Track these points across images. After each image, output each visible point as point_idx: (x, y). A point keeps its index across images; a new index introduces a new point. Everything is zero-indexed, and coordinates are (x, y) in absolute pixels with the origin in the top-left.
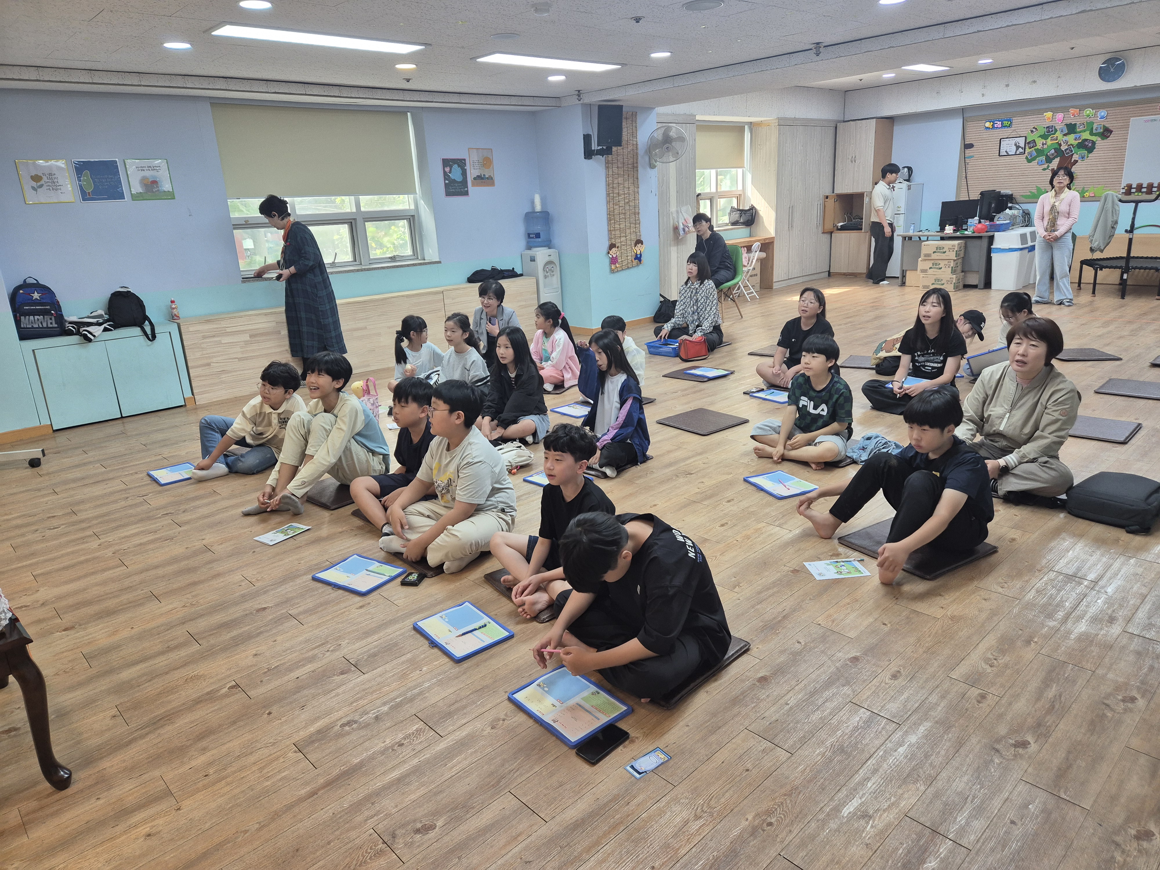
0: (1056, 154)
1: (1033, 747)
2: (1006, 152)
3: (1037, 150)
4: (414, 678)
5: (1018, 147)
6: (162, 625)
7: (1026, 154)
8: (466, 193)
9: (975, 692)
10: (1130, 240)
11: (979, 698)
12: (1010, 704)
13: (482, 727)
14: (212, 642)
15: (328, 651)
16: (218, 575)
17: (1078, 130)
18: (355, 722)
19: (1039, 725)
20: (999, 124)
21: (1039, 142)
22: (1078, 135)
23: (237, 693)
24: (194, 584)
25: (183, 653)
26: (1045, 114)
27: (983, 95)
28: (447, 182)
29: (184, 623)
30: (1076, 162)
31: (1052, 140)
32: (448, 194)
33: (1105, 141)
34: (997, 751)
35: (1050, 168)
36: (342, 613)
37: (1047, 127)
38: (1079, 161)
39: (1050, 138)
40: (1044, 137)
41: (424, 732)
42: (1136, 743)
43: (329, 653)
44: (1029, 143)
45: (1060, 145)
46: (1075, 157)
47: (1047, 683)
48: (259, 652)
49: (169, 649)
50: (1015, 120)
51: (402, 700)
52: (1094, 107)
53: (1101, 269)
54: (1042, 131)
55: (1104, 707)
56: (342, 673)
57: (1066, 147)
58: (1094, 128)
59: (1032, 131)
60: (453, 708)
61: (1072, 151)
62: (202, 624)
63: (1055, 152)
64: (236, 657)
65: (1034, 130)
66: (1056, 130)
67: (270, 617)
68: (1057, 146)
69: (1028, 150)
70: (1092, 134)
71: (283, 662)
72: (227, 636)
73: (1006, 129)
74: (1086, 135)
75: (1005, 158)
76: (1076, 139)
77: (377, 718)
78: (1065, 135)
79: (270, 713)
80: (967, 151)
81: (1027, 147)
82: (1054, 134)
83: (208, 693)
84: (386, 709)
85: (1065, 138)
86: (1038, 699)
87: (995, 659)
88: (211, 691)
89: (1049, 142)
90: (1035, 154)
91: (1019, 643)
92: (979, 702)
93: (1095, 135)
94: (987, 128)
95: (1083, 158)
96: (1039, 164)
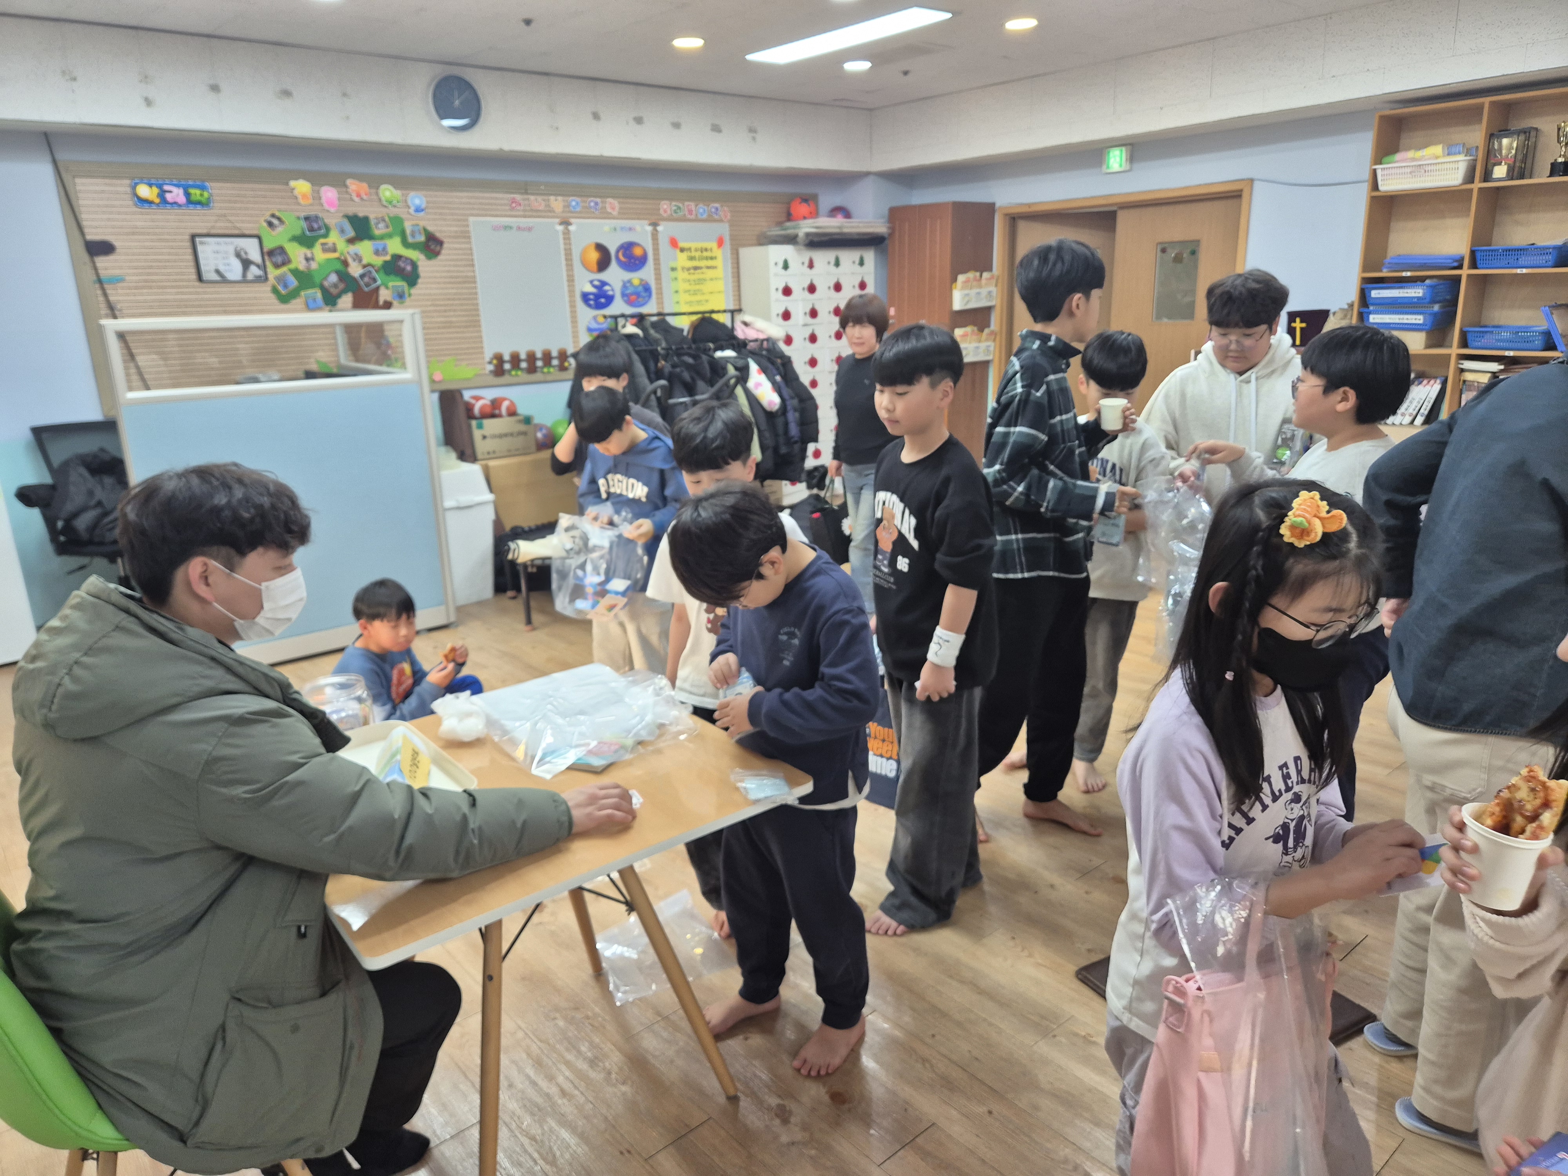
0: (342, 286)
3: (296, 272)
17: (376, 232)
20: (176, 193)
21: (297, 254)
22: (379, 244)
26: (293, 183)
31: (324, 251)
33: (433, 262)
37: (307, 219)
38: (395, 303)
39: (319, 246)
44: (271, 253)
45: (345, 263)
46: (385, 294)
50: (221, 191)
52: (397, 183)
54: (298, 227)
57: (361, 270)
58: (408, 232)
59: (270, 224)
61: (375, 280)
65: (275, 222)
66: (328, 229)
68: (339, 266)
70: (406, 244)
73: (199, 210)
74: (395, 246)
75: (217, 288)
76: (376, 253)
78: (351, 241)
80: (102, 262)
82: (326, 236)
85: (353, 249)
89: (319, 255)
90: (293, 282)
93: (414, 246)
94: (144, 202)
95: (401, 296)
96: (310, 307)
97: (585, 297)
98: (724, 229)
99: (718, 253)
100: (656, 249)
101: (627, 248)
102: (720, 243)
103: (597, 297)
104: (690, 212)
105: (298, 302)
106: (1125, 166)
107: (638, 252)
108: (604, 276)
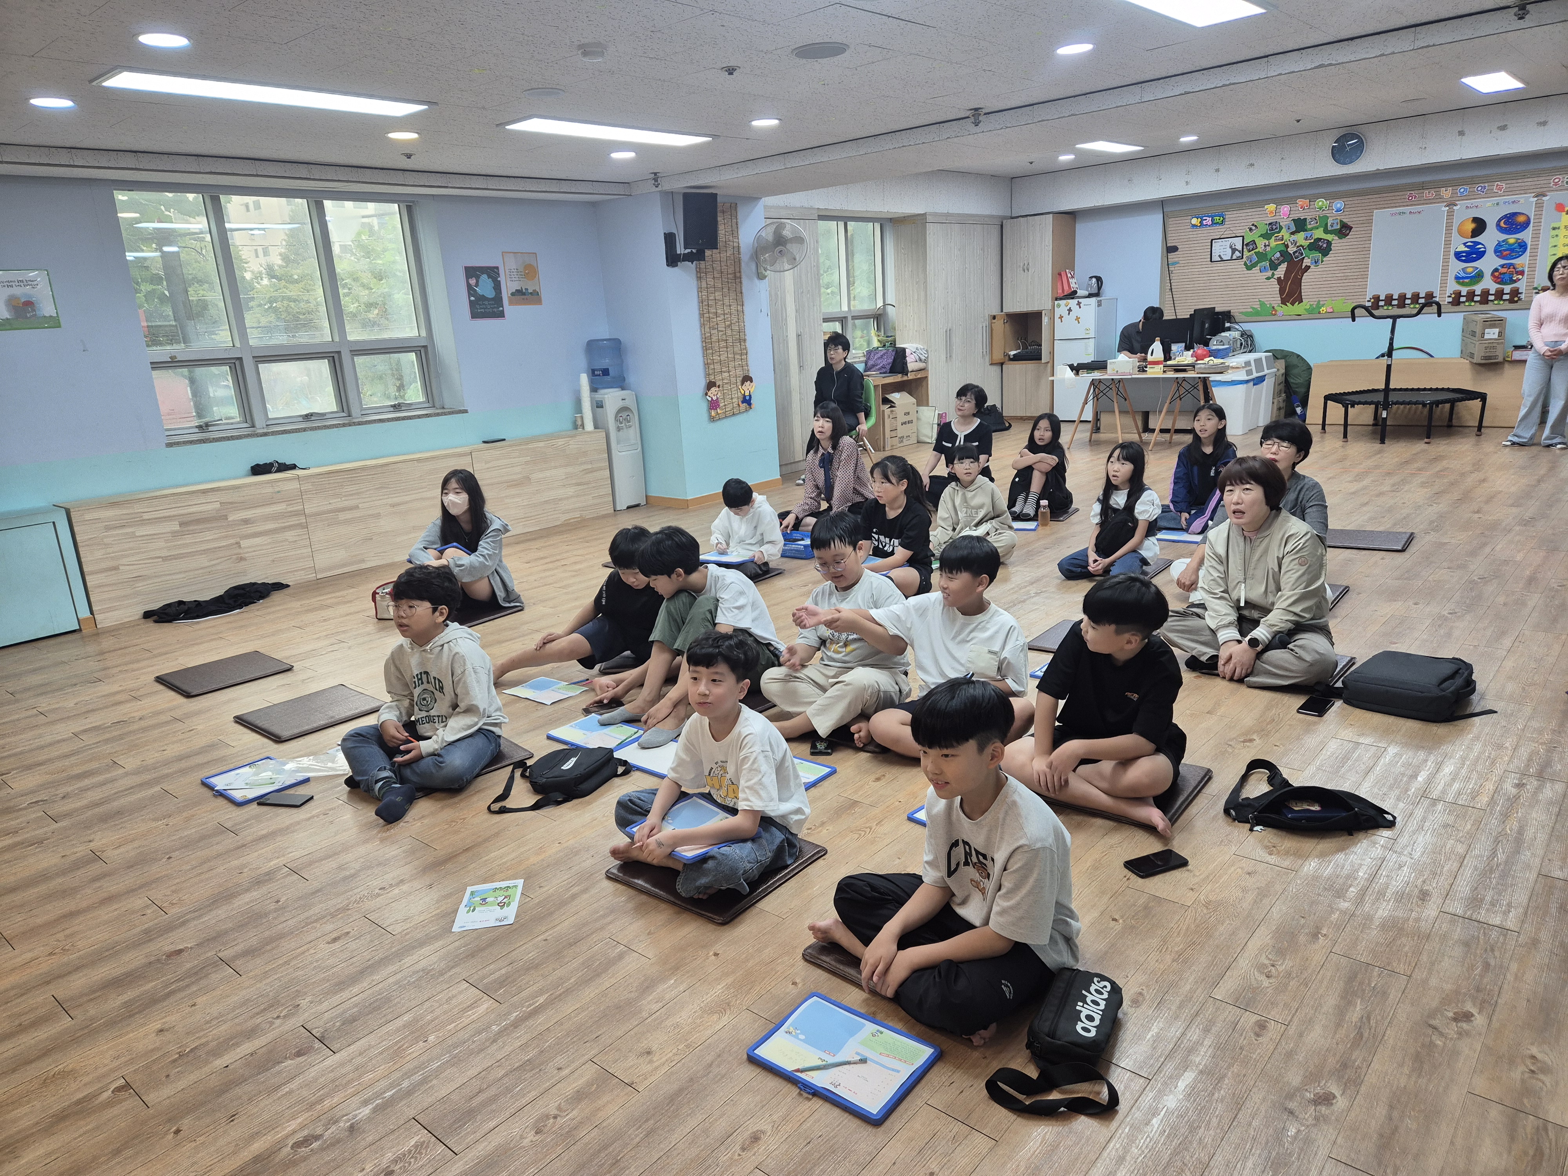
0: (1282, 258)
1: (1341, 1103)
2: (1220, 256)
3: (1258, 254)
4: (414, 1055)
5: (1234, 250)
6: (13, 988)
7: (1244, 259)
8: (501, 315)
9: (1249, 1020)
10: (1389, 367)
11: (1257, 1029)
12: (1301, 1035)
13: (520, 1133)
14: (92, 1012)
15: (278, 1017)
16: (110, 899)
17: (1309, 227)
18: (317, 1138)
19: (1345, 1066)
20: (1208, 221)
21: (1261, 243)
22: (1309, 234)
23: (125, 1100)
24: (72, 915)
25: (43, 1034)
26: (1266, 207)
27: (1187, 183)
28: (472, 298)
29: (48, 983)
30: (1308, 268)
31: (1276, 240)
32: (475, 315)
33: (1343, 240)
34: (1291, 1112)
35: (1276, 277)
36: (303, 953)
37: (1270, 224)
38: (1312, 267)
39: (1273, 238)
40: (1266, 236)
41: (427, 1147)
42: (1480, 1084)
43: (278, 1022)
44: (1247, 245)
45: (1287, 246)
46: (1307, 262)
47: (1348, 997)
48: (166, 1026)
49: (22, 1029)
50: (1229, 216)
51: (394, 1094)
52: (1326, 196)
53: (1353, 406)
54: (1263, 229)
55: (1430, 1031)
56: (299, 1054)
57: (1295, 249)
58: (1329, 224)
59: (1251, 230)
60: (475, 1102)
61: (1302, 254)
62: (78, 982)
63: (1281, 255)
64: (131, 1035)
65: (1254, 228)
66: (1281, 228)
67: (188, 966)
68: (1283, 248)
69: (1246, 254)
70: (1326, 231)
71: (203, 1040)
72: (116, 1001)
73: (1218, 227)
74: (1319, 234)
75: (1219, 264)
76: (1306, 239)
77: (352, 1129)
78: (1293, 233)
79: (177, 1132)
80: (1171, 255)
81: (1245, 250)
82: (1279, 232)
83: (79, 1102)
84: (367, 1111)
85: (1293, 237)
86: (1338, 1025)
87: (1273, 966)
88: (85, 1097)
89: (1273, 243)
90: (1255, 259)
91: (1302, 939)
92: (1258, 1035)
93: (1331, 232)
94: (1193, 226)
95: (1317, 263)
96: (1262, 271)
97: (1458, 255)
100: (1539, 216)
101: (1509, 217)
103: (1469, 254)
105: (1256, 269)
107: (1521, 219)
108: (1479, 239)
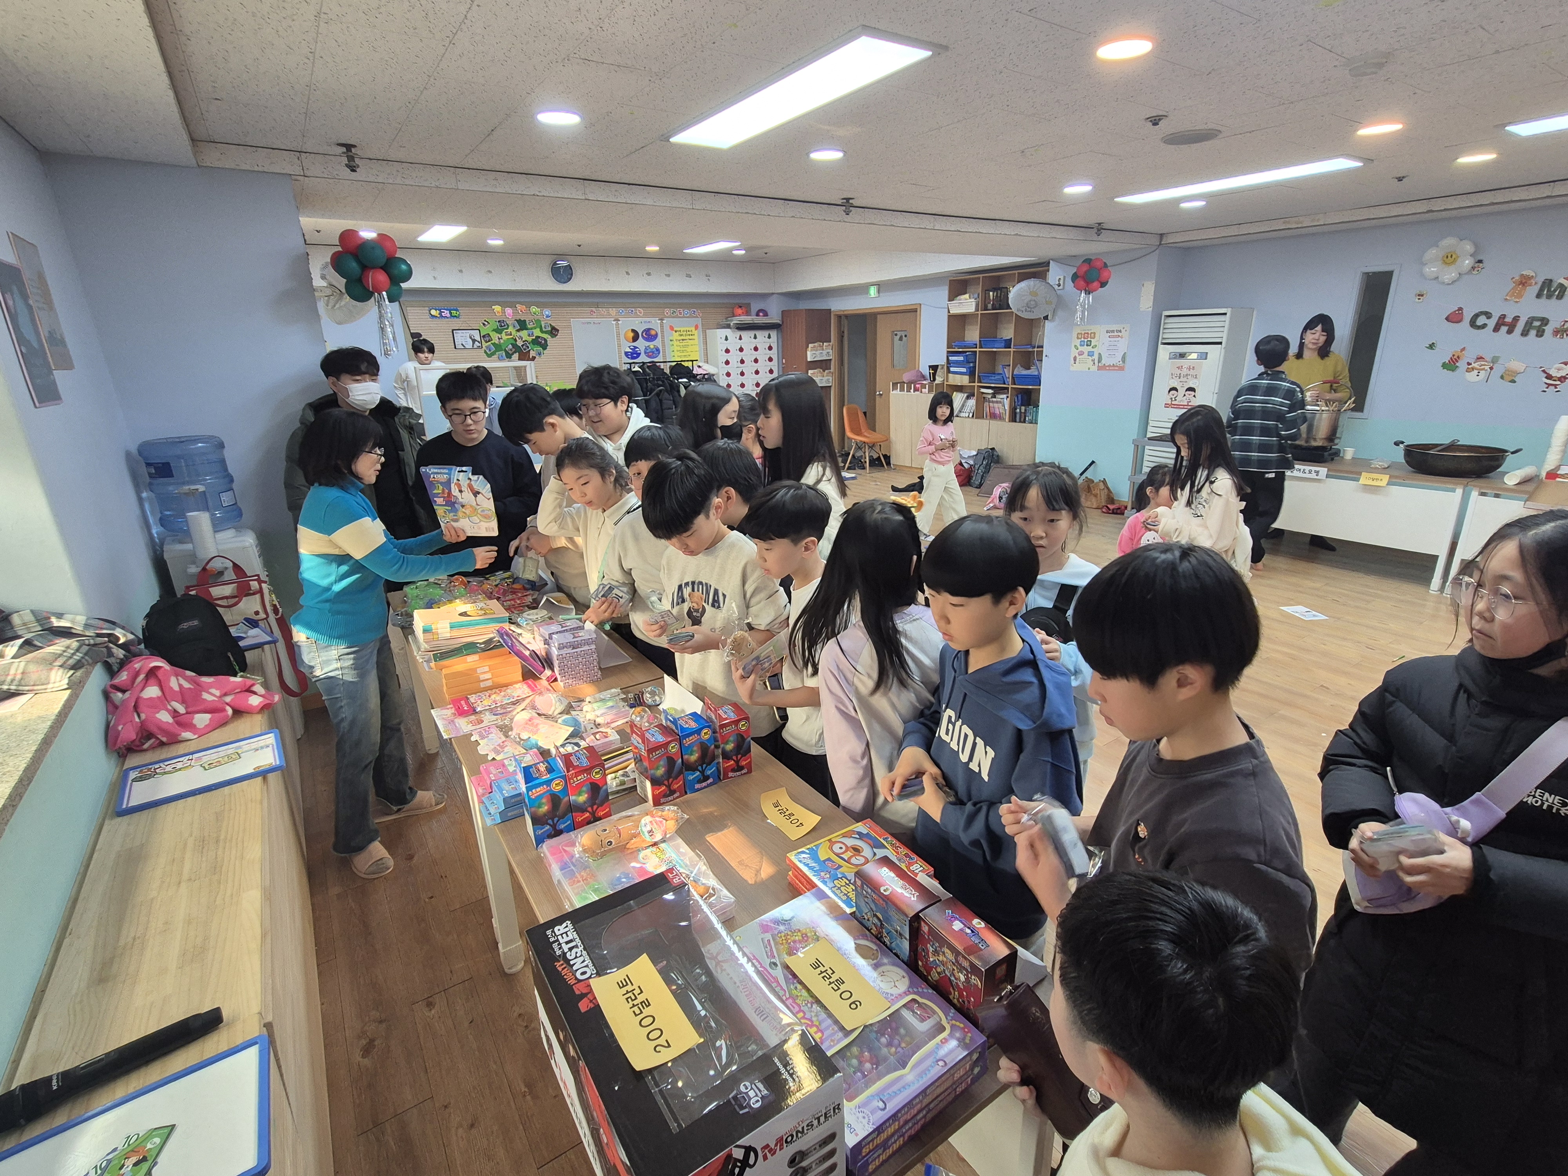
0: (514, 349)
2: (462, 345)
3: (494, 344)
5: (474, 341)
7: (484, 348)
17: (529, 327)
20: (448, 313)
21: (495, 336)
22: (530, 331)
26: (493, 307)
31: (506, 335)
33: (554, 339)
37: (499, 322)
38: (537, 357)
39: (504, 333)
44: (484, 336)
45: (516, 340)
46: (533, 353)
50: (463, 311)
52: (539, 305)
54: (495, 325)
57: (522, 343)
58: (543, 326)
59: (484, 325)
61: (528, 347)
63: (513, 347)
65: (486, 323)
66: (508, 325)
68: (513, 341)
69: (485, 344)
70: (542, 331)
73: (455, 319)
74: (537, 332)
75: (462, 351)
76: (529, 335)
78: (518, 331)
81: (483, 341)
82: (507, 328)
85: (518, 334)
89: (504, 337)
90: (493, 348)
93: (546, 332)
94: (433, 316)
95: (540, 354)
96: (500, 359)
97: (626, 354)
98: (699, 321)
99: (696, 333)
100: (662, 332)
101: (648, 331)
102: (696, 327)
103: (632, 354)
104: (680, 313)
105: (495, 357)
106: (877, 295)
107: (653, 333)
108: (635, 344)
